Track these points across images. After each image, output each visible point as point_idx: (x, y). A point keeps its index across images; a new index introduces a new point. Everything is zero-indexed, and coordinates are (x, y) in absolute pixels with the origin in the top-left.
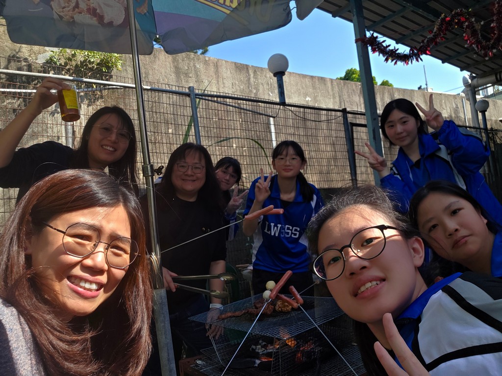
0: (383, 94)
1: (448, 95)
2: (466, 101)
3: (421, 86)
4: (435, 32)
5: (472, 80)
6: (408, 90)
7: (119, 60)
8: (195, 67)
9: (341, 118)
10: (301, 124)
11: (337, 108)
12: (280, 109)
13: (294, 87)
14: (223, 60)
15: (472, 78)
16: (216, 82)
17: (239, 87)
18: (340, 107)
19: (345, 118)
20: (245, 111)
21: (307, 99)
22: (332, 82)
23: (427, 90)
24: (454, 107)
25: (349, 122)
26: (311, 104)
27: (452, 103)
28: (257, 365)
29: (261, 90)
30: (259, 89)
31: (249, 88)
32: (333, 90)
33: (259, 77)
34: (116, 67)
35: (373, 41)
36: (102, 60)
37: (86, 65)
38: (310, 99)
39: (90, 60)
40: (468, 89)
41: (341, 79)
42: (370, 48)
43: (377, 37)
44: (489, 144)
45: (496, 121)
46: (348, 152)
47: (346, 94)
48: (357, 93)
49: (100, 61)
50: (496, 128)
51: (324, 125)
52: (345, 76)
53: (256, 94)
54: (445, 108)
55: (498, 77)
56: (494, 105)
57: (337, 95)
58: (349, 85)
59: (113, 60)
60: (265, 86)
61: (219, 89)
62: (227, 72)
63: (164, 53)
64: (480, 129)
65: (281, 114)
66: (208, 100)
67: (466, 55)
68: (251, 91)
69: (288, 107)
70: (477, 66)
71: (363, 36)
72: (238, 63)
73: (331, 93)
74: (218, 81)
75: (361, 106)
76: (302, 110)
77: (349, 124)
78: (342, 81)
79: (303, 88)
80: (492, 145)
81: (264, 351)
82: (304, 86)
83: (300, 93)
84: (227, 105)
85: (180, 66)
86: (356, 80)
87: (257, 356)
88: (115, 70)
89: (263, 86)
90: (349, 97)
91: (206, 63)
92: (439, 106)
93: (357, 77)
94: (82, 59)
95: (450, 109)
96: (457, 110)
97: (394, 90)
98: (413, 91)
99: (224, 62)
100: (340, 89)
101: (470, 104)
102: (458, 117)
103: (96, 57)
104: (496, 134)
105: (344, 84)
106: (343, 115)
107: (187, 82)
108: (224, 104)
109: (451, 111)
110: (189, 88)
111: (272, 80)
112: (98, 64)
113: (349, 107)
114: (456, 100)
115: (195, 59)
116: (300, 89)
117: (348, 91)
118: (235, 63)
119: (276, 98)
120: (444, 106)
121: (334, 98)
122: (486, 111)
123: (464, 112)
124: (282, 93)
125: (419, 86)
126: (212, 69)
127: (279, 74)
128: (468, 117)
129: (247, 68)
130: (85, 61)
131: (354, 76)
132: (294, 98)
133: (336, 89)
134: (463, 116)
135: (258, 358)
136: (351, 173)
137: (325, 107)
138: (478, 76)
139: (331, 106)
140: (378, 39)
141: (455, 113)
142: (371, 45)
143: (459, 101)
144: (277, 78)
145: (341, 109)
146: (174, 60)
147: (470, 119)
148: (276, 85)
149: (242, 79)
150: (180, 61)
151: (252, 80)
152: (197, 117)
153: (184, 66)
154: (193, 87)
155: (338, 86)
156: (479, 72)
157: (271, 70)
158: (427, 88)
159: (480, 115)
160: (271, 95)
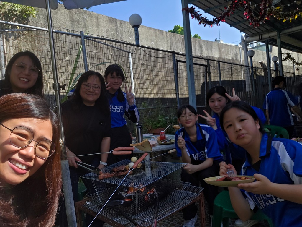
0: (195, 44)
1: (232, 46)
2: (242, 50)
3: (216, 39)
4: (228, 9)
5: (246, 38)
6: (210, 41)
7: (35, 10)
8: (84, 18)
9: (171, 57)
10: (148, 59)
11: (169, 50)
12: (136, 49)
13: (144, 35)
14: (101, 15)
15: (246, 37)
16: (97, 29)
17: (111, 33)
18: (171, 50)
19: (174, 57)
20: (115, 49)
21: (152, 43)
22: (166, 33)
23: (220, 42)
24: (235, 53)
25: (176, 59)
26: (154, 47)
27: (234, 51)
28: (122, 204)
29: (124, 36)
30: (123, 35)
31: (117, 33)
32: (167, 38)
33: (123, 27)
34: (32, 15)
35: (192, 11)
36: (23, 10)
37: (12, 12)
38: (153, 43)
39: (14, 9)
40: (244, 43)
41: (171, 31)
42: (190, 15)
43: (194, 8)
44: (253, 76)
45: (257, 63)
46: (174, 77)
47: (174, 42)
48: (181, 41)
49: (22, 10)
50: (257, 67)
51: (161, 60)
52: (173, 30)
53: (121, 38)
54: (230, 54)
55: (261, 37)
56: (257, 53)
57: (169, 42)
58: (176, 36)
59: (31, 10)
60: (127, 33)
61: (98, 33)
62: (103, 22)
63: (63, 8)
64: (249, 67)
65: (137, 52)
66: (92, 40)
67: (244, 23)
68: (118, 36)
69: (141, 48)
70: (249, 30)
71: (187, 7)
72: (110, 18)
73: (166, 41)
74: (98, 28)
75: (182, 49)
76: (149, 50)
77: (176, 60)
78: (172, 33)
79: (149, 36)
80: (255, 76)
81: (126, 195)
82: (150, 35)
83: (148, 39)
84: (104, 44)
85: (74, 17)
86: (180, 32)
87: (122, 198)
88: (31, 16)
89: (125, 33)
90: (176, 44)
91: (91, 16)
92: (227, 52)
93: (180, 31)
94: (9, 8)
95: (233, 54)
96: (236, 55)
97: (202, 41)
98: (212, 42)
99: (102, 16)
100: (171, 38)
101: (244, 52)
102: (237, 59)
103: (19, 8)
104: (257, 70)
105: (173, 35)
106: (173, 55)
107: (78, 27)
108: (102, 43)
109: (233, 55)
110: (80, 32)
111: (131, 30)
112: (20, 12)
113: (176, 50)
114: (236, 49)
115: (84, 13)
116: (147, 37)
117: (176, 40)
118: (109, 17)
119: (133, 41)
120: (229, 52)
121: (167, 43)
122: (253, 57)
123: (240, 57)
124: (137, 39)
125: (215, 39)
126: (94, 20)
127: (136, 27)
128: (243, 59)
129: (116, 21)
130: (11, 9)
131: (179, 30)
132: (144, 41)
133: (169, 38)
134: (240, 59)
135: (123, 199)
136: (176, 90)
137: (162, 49)
138: (250, 36)
139: (165, 49)
140: (195, 10)
141: (235, 57)
142: (191, 13)
143: (238, 49)
144: (135, 29)
145: (172, 51)
146: (70, 13)
147: (243, 60)
148: (134, 33)
149: (113, 27)
150: (74, 14)
151: (119, 28)
152: (85, 51)
153: (76, 17)
154: (83, 32)
155: (170, 36)
156: (250, 34)
157: (131, 23)
158: (220, 40)
159: (249, 59)
160: (130, 39)
